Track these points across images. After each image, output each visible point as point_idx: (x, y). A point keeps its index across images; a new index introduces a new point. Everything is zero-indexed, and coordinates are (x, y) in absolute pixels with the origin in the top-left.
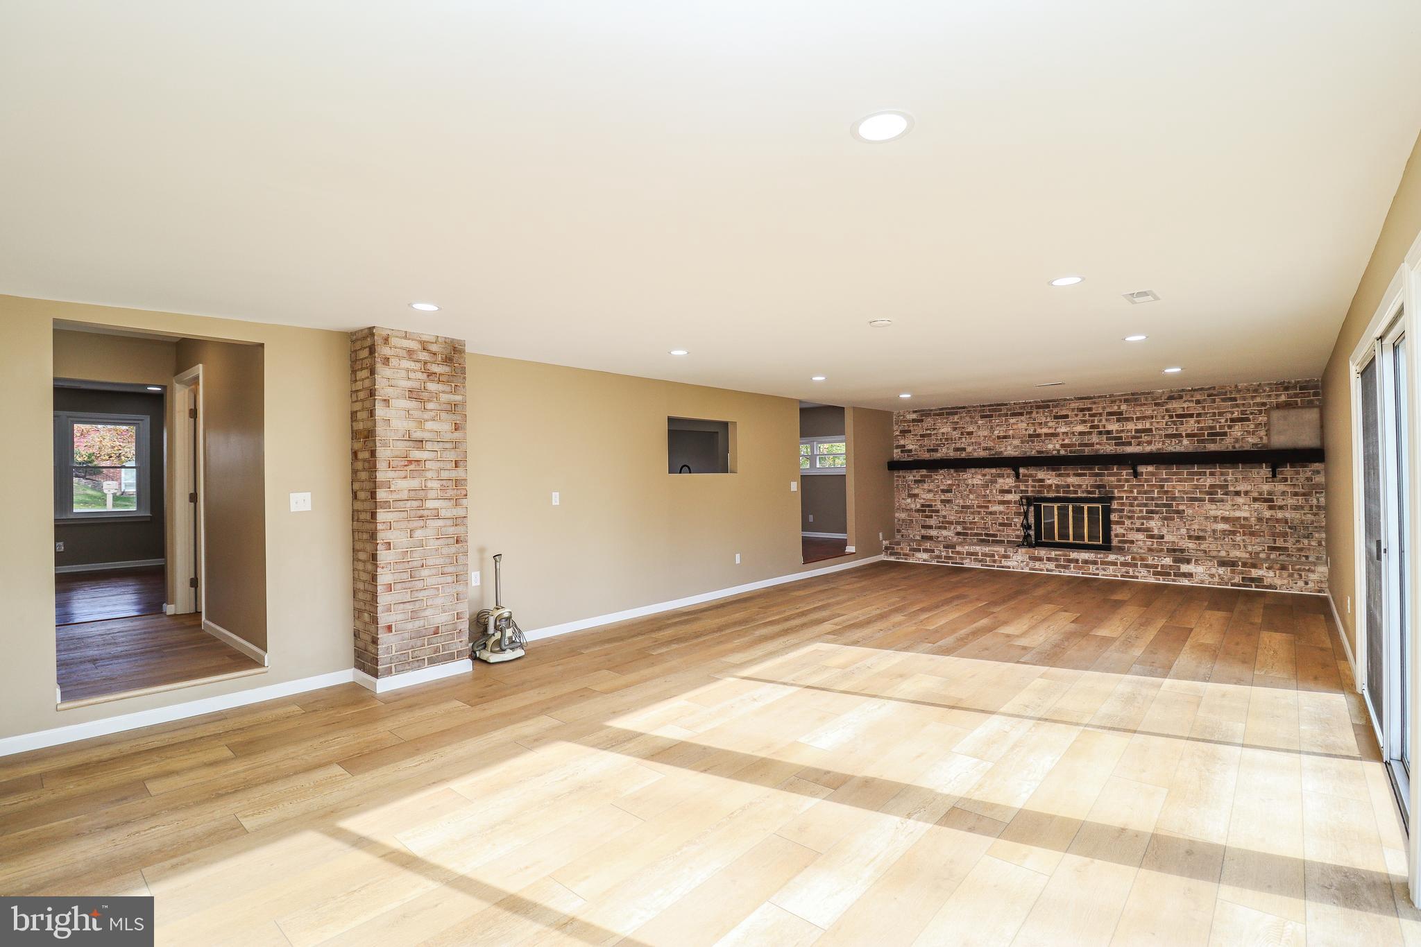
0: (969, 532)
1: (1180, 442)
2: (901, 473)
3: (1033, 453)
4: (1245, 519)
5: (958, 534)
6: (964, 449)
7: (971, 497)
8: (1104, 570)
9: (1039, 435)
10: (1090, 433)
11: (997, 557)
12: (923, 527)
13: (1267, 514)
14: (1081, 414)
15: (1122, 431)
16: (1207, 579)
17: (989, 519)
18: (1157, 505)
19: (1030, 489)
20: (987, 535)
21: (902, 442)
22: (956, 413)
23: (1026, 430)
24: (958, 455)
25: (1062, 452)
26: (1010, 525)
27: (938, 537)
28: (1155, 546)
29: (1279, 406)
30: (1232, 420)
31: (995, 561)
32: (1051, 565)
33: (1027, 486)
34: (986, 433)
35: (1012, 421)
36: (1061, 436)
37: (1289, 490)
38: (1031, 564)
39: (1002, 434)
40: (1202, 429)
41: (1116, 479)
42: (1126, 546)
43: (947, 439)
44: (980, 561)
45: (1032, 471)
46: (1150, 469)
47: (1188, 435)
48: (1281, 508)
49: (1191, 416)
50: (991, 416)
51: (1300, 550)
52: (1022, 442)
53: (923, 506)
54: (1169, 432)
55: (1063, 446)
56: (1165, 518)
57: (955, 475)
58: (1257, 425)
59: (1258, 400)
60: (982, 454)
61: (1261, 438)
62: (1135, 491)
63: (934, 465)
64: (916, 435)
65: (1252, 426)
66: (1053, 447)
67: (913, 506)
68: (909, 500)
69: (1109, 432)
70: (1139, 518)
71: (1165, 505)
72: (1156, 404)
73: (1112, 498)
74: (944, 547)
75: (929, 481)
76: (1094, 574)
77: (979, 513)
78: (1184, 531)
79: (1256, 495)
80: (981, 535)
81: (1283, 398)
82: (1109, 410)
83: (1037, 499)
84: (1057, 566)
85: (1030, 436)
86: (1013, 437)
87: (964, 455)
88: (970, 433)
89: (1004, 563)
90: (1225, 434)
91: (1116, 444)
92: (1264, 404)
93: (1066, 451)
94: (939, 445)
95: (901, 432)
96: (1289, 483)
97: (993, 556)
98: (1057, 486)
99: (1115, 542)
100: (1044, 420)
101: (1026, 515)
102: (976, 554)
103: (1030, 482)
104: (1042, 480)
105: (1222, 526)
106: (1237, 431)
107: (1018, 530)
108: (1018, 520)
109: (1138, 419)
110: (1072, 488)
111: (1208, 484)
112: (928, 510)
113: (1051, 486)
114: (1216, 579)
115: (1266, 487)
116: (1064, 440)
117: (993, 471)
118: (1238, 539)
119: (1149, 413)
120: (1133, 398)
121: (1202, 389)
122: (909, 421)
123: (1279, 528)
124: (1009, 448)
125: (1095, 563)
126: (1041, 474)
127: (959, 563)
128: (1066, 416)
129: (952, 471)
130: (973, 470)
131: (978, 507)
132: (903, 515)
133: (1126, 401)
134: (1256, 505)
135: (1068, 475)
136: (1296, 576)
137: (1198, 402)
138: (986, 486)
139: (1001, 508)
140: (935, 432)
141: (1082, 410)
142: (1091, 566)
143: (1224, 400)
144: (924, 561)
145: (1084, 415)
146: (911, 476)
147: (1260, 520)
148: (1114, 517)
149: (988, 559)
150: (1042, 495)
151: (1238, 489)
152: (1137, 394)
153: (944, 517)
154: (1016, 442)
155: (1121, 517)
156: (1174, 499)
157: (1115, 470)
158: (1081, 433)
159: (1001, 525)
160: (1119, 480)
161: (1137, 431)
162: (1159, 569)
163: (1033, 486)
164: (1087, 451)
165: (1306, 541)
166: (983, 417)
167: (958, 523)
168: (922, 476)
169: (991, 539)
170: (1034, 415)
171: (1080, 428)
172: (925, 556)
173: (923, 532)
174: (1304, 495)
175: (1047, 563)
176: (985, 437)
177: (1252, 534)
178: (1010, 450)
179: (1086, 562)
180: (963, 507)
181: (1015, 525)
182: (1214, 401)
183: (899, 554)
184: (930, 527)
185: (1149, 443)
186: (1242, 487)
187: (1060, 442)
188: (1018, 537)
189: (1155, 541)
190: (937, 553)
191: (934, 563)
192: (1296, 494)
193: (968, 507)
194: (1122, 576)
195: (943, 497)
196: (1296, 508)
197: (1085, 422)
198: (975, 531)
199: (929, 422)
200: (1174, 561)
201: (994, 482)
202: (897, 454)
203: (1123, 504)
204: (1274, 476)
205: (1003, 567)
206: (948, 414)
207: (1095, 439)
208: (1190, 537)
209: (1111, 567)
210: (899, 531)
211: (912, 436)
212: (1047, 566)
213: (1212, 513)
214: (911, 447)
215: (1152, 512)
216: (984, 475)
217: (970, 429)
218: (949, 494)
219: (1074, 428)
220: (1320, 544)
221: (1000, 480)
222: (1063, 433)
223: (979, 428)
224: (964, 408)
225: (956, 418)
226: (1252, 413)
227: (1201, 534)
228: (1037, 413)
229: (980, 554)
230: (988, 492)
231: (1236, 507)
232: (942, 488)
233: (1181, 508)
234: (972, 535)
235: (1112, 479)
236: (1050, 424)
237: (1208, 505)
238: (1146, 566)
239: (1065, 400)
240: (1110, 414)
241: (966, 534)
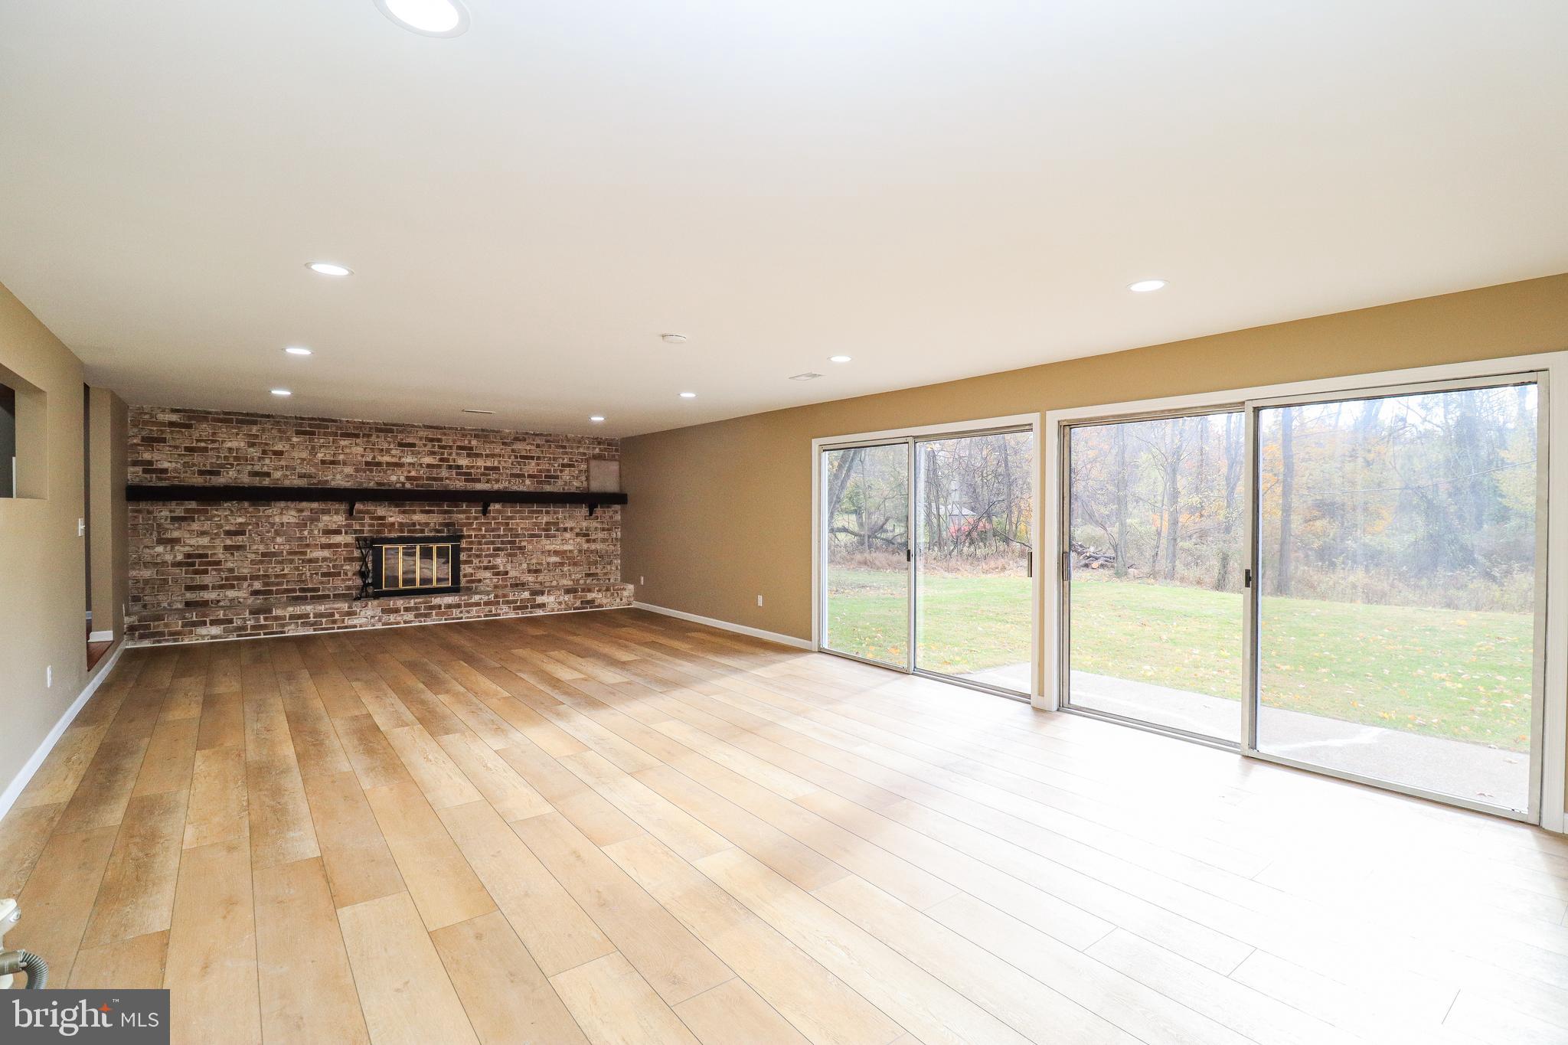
0: (274, 589)
1: (523, 481)
2: (143, 506)
3: (372, 485)
4: (570, 551)
5: (255, 593)
6: (268, 475)
7: (279, 540)
8: (468, 612)
9: (379, 464)
10: (439, 467)
11: (337, 616)
12: (189, 588)
13: (585, 546)
14: (430, 445)
15: (472, 467)
16: (556, 606)
17: (306, 570)
18: (503, 543)
19: (366, 528)
20: (303, 590)
21: (147, 456)
22: (255, 423)
23: (363, 456)
24: (256, 481)
25: (408, 486)
26: (339, 574)
27: (218, 601)
28: (500, 582)
29: (596, 457)
30: (563, 465)
31: (334, 622)
32: (410, 616)
33: (363, 525)
34: (304, 455)
35: (343, 443)
36: (406, 468)
37: (599, 526)
38: (385, 618)
39: (329, 458)
40: (540, 471)
41: (466, 516)
42: (474, 585)
43: (237, 458)
44: (312, 625)
45: (371, 507)
46: (498, 506)
47: (530, 476)
48: (594, 541)
49: (532, 458)
50: (313, 433)
51: (605, 574)
52: (357, 470)
53: (188, 556)
54: (514, 471)
55: (408, 478)
56: (510, 555)
57: (250, 510)
58: (580, 471)
59: (581, 450)
60: (302, 483)
61: (582, 482)
62: (483, 528)
63: (212, 496)
64: (176, 447)
65: (577, 472)
66: (397, 478)
67: (169, 558)
68: (160, 549)
69: (459, 467)
70: (486, 556)
71: (510, 542)
72: (504, 444)
73: (462, 537)
74: (251, 613)
75: (203, 518)
76: (457, 619)
77: (291, 561)
78: (525, 566)
79: (578, 530)
80: (294, 590)
81: (597, 451)
82: (459, 444)
83: (374, 541)
84: (416, 616)
85: (367, 463)
86: (345, 464)
87: (266, 482)
88: (279, 454)
89: (348, 621)
90: (557, 477)
91: (466, 480)
92: (585, 454)
93: (412, 484)
94: (222, 466)
95: (143, 439)
96: (599, 520)
97: (332, 615)
98: (401, 524)
99: (463, 582)
100: (385, 446)
101: (363, 559)
102: (307, 616)
103: (367, 520)
104: (383, 518)
105: (554, 559)
106: (566, 475)
107: (349, 580)
108: (351, 568)
109: (487, 456)
110: (418, 527)
111: (544, 521)
112: (197, 562)
113: (393, 524)
114: (563, 606)
115: (584, 524)
116: (409, 472)
117: (315, 505)
118: (565, 569)
119: (497, 451)
120: (484, 434)
121: (541, 435)
122: (163, 424)
123: (593, 558)
124: (338, 477)
125: (458, 606)
126: (381, 511)
127: (277, 633)
128: (413, 445)
129: (246, 504)
130: (283, 504)
131: (290, 553)
132: (147, 573)
133: (476, 436)
134: (578, 540)
135: (414, 512)
136: (616, 595)
137: (538, 446)
138: (302, 525)
139: (326, 553)
140: (216, 445)
141: (432, 440)
142: (454, 610)
143: (557, 447)
144: (213, 637)
145: (434, 446)
146: (163, 512)
147: (580, 551)
148: (463, 556)
149: (324, 620)
150: (383, 535)
151: (566, 525)
152: (487, 431)
153: (231, 570)
154: (349, 470)
155: (470, 556)
156: (517, 536)
157: (464, 508)
158: (429, 466)
159: (324, 575)
160: (468, 518)
161: (486, 468)
162: (518, 604)
163: (371, 525)
164: (436, 486)
165: (609, 567)
166: (298, 433)
167: (254, 578)
168: (187, 511)
169: (309, 594)
170: (373, 439)
171: (428, 460)
172: (216, 630)
173: (190, 596)
174: (608, 530)
175: (404, 615)
176: (303, 460)
177: (575, 564)
178: (339, 478)
179: (449, 606)
180: (264, 555)
181: (346, 574)
182: (550, 447)
183: (162, 634)
184: (204, 588)
185: (497, 481)
186: (569, 524)
187: (405, 474)
188: (349, 588)
189: (500, 577)
190: (237, 623)
191: (233, 638)
192: (603, 530)
193: (274, 554)
194: (486, 616)
195: (229, 542)
196: (604, 540)
197: (433, 453)
198: (285, 587)
199: (204, 429)
200: (531, 595)
201: (314, 520)
202: (135, 475)
203: (471, 543)
204: (591, 514)
205: (346, 627)
206: (239, 422)
207: (444, 473)
208: (529, 571)
209: (475, 609)
210: (136, 599)
211: (167, 448)
212: (405, 618)
213: (548, 548)
214: (166, 465)
215: (498, 549)
216: (301, 511)
217: (279, 447)
218: (240, 538)
219: (422, 460)
220: (617, 569)
221: (326, 518)
222: (410, 464)
223: (293, 446)
224: (268, 416)
225: (255, 429)
226: (577, 461)
227: (538, 567)
228: (378, 437)
229: (311, 615)
230: (306, 533)
231: (565, 541)
232: (227, 528)
233: (523, 544)
234: (278, 592)
235: (462, 516)
236: (393, 452)
237: (544, 541)
238: (508, 602)
239: (413, 426)
240: (460, 448)
241: (270, 592)
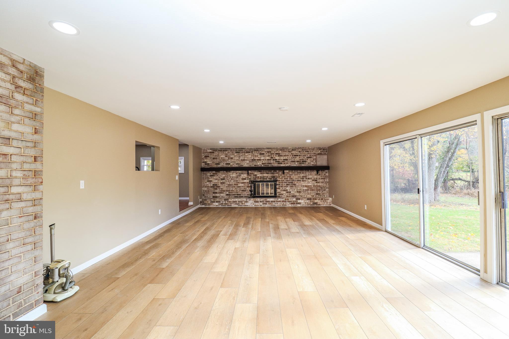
0: (231, 194)
1: (295, 163)
2: (205, 172)
3: (253, 166)
4: (311, 186)
5: (227, 195)
6: (229, 164)
7: (232, 181)
8: (277, 204)
9: (255, 160)
10: (271, 160)
11: (243, 202)
12: (214, 193)
13: (316, 184)
14: (268, 153)
15: (280, 159)
16: (304, 204)
17: (238, 189)
18: (289, 183)
19: (252, 178)
20: (237, 195)
21: (205, 160)
22: (227, 151)
23: (251, 158)
24: (227, 166)
25: (262, 166)
26: (245, 191)
27: (219, 197)
28: (288, 195)
29: (318, 154)
30: (308, 157)
31: (243, 204)
32: (261, 204)
33: (251, 177)
34: (237, 158)
35: (246, 154)
36: (262, 161)
37: (320, 177)
38: (255, 204)
39: (243, 159)
40: (300, 160)
41: (278, 174)
42: (281, 195)
43: (223, 160)
44: (238, 204)
45: (253, 172)
46: (287, 171)
47: (297, 161)
48: (319, 182)
49: (298, 156)
50: (239, 152)
51: (323, 194)
52: (250, 162)
53: (213, 185)
54: (292, 160)
55: (262, 163)
56: (291, 187)
57: (226, 173)
58: (314, 159)
59: (314, 152)
60: (237, 166)
61: (314, 163)
62: (283, 178)
63: (218, 170)
64: (211, 158)
65: (312, 159)
66: (259, 164)
67: (210, 185)
68: (208, 183)
69: (276, 160)
70: (284, 187)
71: (291, 182)
72: (289, 152)
73: (277, 181)
74: (224, 200)
75: (216, 175)
76: (274, 205)
77: (235, 187)
78: (296, 190)
79: (313, 179)
80: (235, 195)
81: (319, 152)
82: (276, 153)
83: (254, 181)
84: (263, 204)
85: (252, 160)
86: (247, 160)
87: (229, 166)
88: (232, 158)
89: (246, 204)
90: (306, 161)
91: (278, 163)
92: (315, 153)
93: (263, 165)
94: (220, 162)
95: (205, 156)
96: (320, 175)
97: (242, 202)
98: (261, 177)
99: (278, 195)
100: (257, 155)
101: (251, 187)
102: (236, 202)
103: (252, 176)
104: (256, 175)
105: (305, 188)
106: (309, 161)
107: (248, 192)
108: (248, 189)
109: (284, 156)
110: (265, 178)
111: (302, 176)
112: (215, 186)
113: (259, 177)
114: (307, 204)
115: (315, 177)
116: (263, 162)
117: (240, 172)
118: (309, 192)
119: (287, 154)
120: (283, 149)
121: (301, 148)
122: (208, 153)
123: (318, 188)
124: (245, 164)
125: (274, 202)
126: (256, 173)
127: (230, 206)
128: (263, 154)
129: (225, 172)
130: (233, 171)
131: (234, 185)
132: (206, 189)
133: (281, 150)
134: (313, 182)
135: (264, 173)
136: (325, 201)
137: (299, 152)
138: (237, 177)
139: (242, 185)
140: (219, 157)
141: (268, 152)
142: (273, 203)
143: (306, 152)
144: (217, 206)
145: (269, 154)
146: (209, 174)
147: (314, 186)
148: (277, 187)
149: (240, 203)
150: (256, 180)
151: (309, 177)
152: (284, 148)
153: (222, 189)
154: (248, 162)
155: (279, 187)
156: (293, 180)
157: (278, 172)
158: (268, 160)
159: (242, 191)
160: (279, 175)
161: (284, 160)
162: (292, 202)
163: (253, 177)
164: (270, 166)
165: (324, 191)
166: (236, 152)
167: (227, 191)
168: (213, 174)
169: (239, 196)
170: (254, 153)
171: (268, 158)
172: (217, 204)
173: (214, 195)
174: (324, 179)
175: (260, 203)
176: (237, 160)
177: (312, 190)
178: (246, 164)
179: (272, 202)
180: (229, 185)
181: (247, 191)
182: (303, 152)
183: (206, 204)
184: (216, 193)
185: (287, 163)
186: (310, 177)
187: (262, 162)
188: (248, 195)
189: (288, 193)
190: (221, 202)
191: (220, 206)
192: (322, 179)
193: (231, 185)
194: (282, 205)
195: (221, 182)
196: (322, 182)
197: (269, 156)
198: (233, 193)
199: (216, 153)
200: (296, 199)
201: (240, 176)
202: (203, 165)
203: (280, 182)
204: (317, 173)
205: (245, 206)
206: (224, 151)
207: (272, 162)
208: (297, 192)
209: (279, 203)
210: (204, 195)
211: (209, 158)
212: (260, 204)
213: (303, 184)
214: (209, 162)
215: (288, 185)
216: (237, 173)
217: (232, 157)
218: (224, 180)
219: (266, 158)
220: (327, 192)
221: (242, 175)
222: (263, 159)
223: (235, 156)
224: (229, 149)
225: (227, 152)
226: (312, 156)
227: (300, 191)
228: (255, 152)
229: (237, 202)
230: (238, 179)
231: (309, 182)
232: (221, 178)
233: (295, 183)
234: (232, 195)
235: (277, 174)
236: (259, 156)
237: (302, 182)
238: (289, 201)
239: (263, 148)
240: (276, 154)
241: (230, 195)
